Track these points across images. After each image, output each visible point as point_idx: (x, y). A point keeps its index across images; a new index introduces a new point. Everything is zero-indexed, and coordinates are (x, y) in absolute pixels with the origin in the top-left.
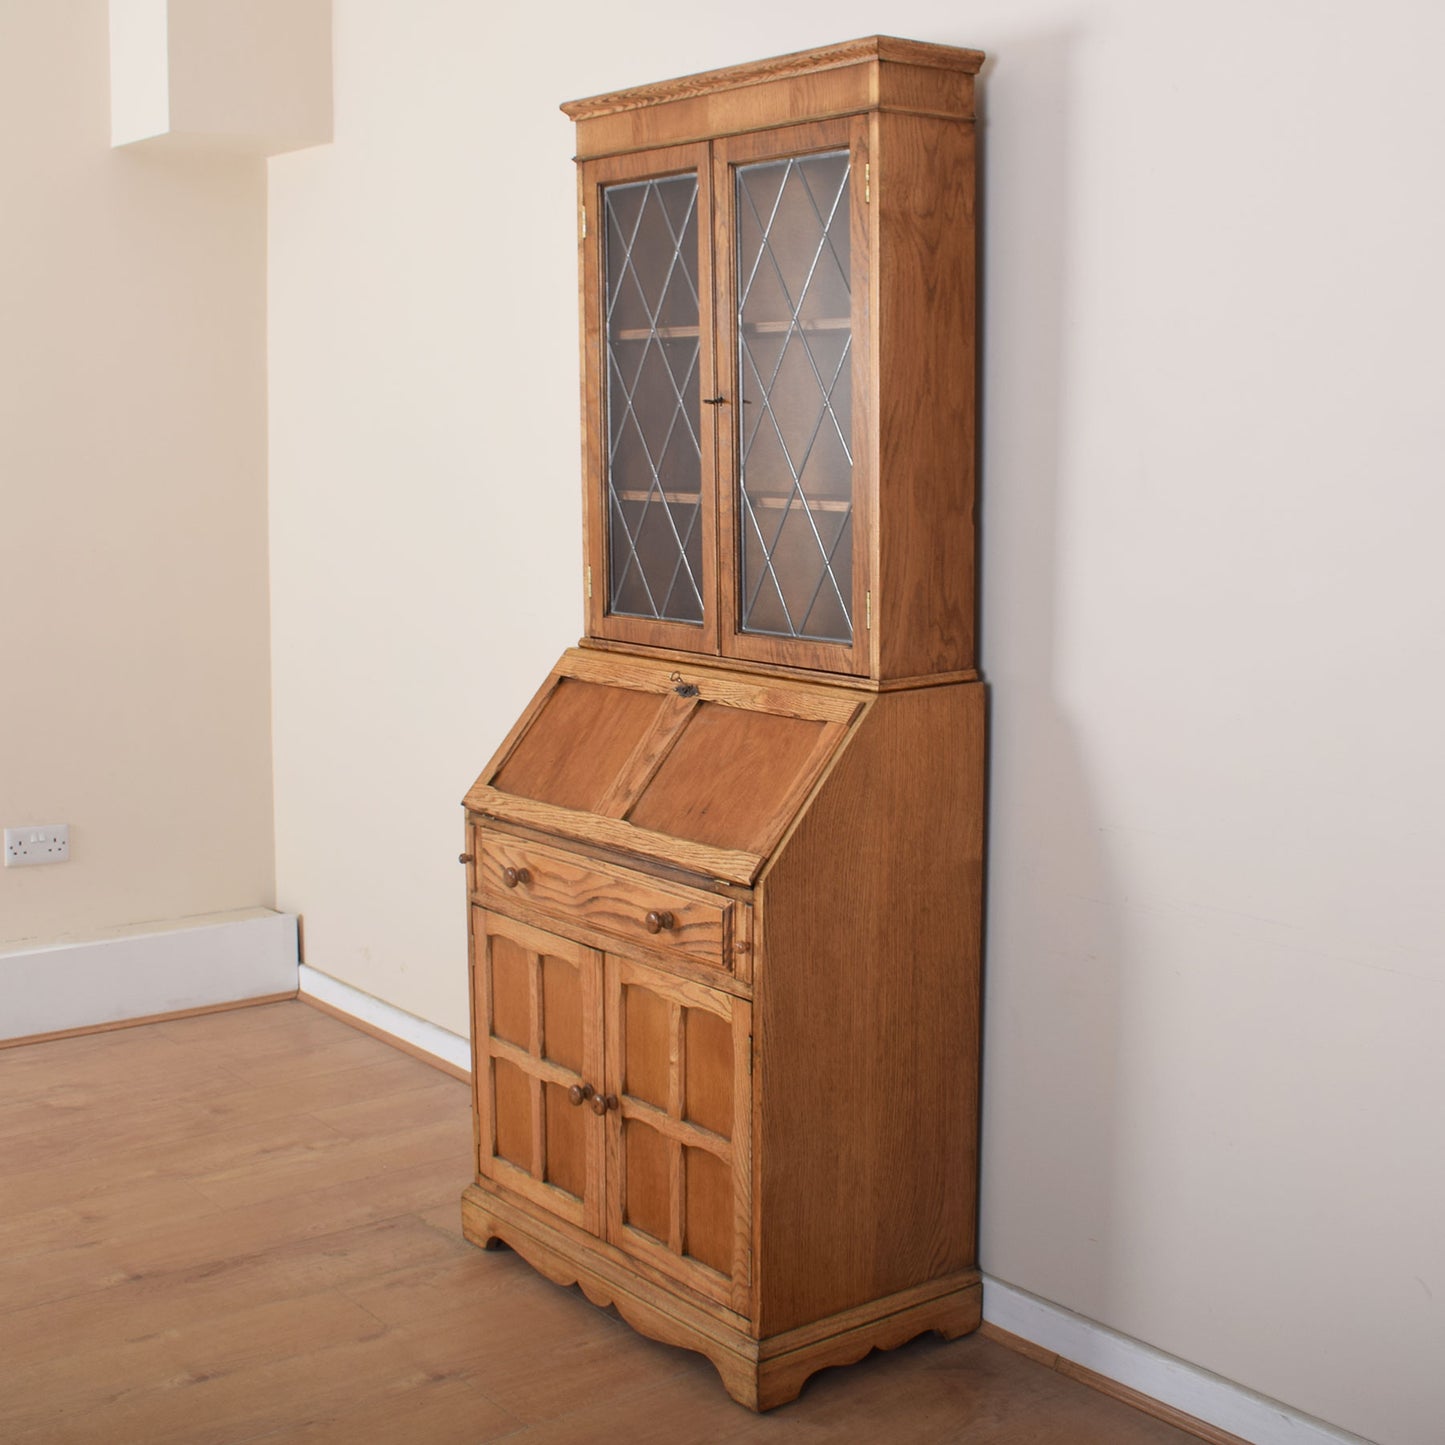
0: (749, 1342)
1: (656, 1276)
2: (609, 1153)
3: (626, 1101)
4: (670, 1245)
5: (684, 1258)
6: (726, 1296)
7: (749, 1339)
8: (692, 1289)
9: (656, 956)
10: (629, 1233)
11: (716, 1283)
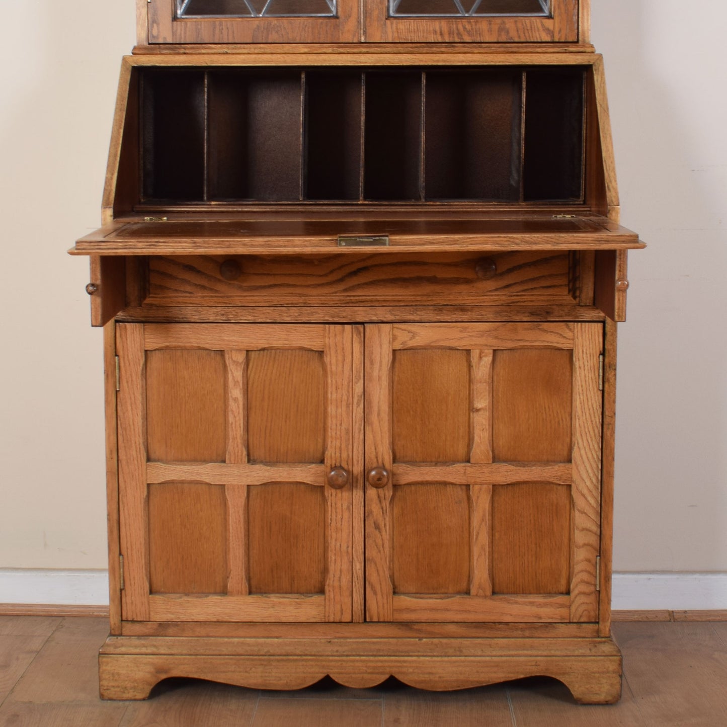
0: (600, 642)
1: (452, 628)
2: (370, 529)
3: (401, 468)
4: (473, 591)
5: (495, 597)
6: (563, 611)
7: (599, 639)
8: (507, 623)
9: (456, 310)
10: (405, 601)
11: (546, 605)
